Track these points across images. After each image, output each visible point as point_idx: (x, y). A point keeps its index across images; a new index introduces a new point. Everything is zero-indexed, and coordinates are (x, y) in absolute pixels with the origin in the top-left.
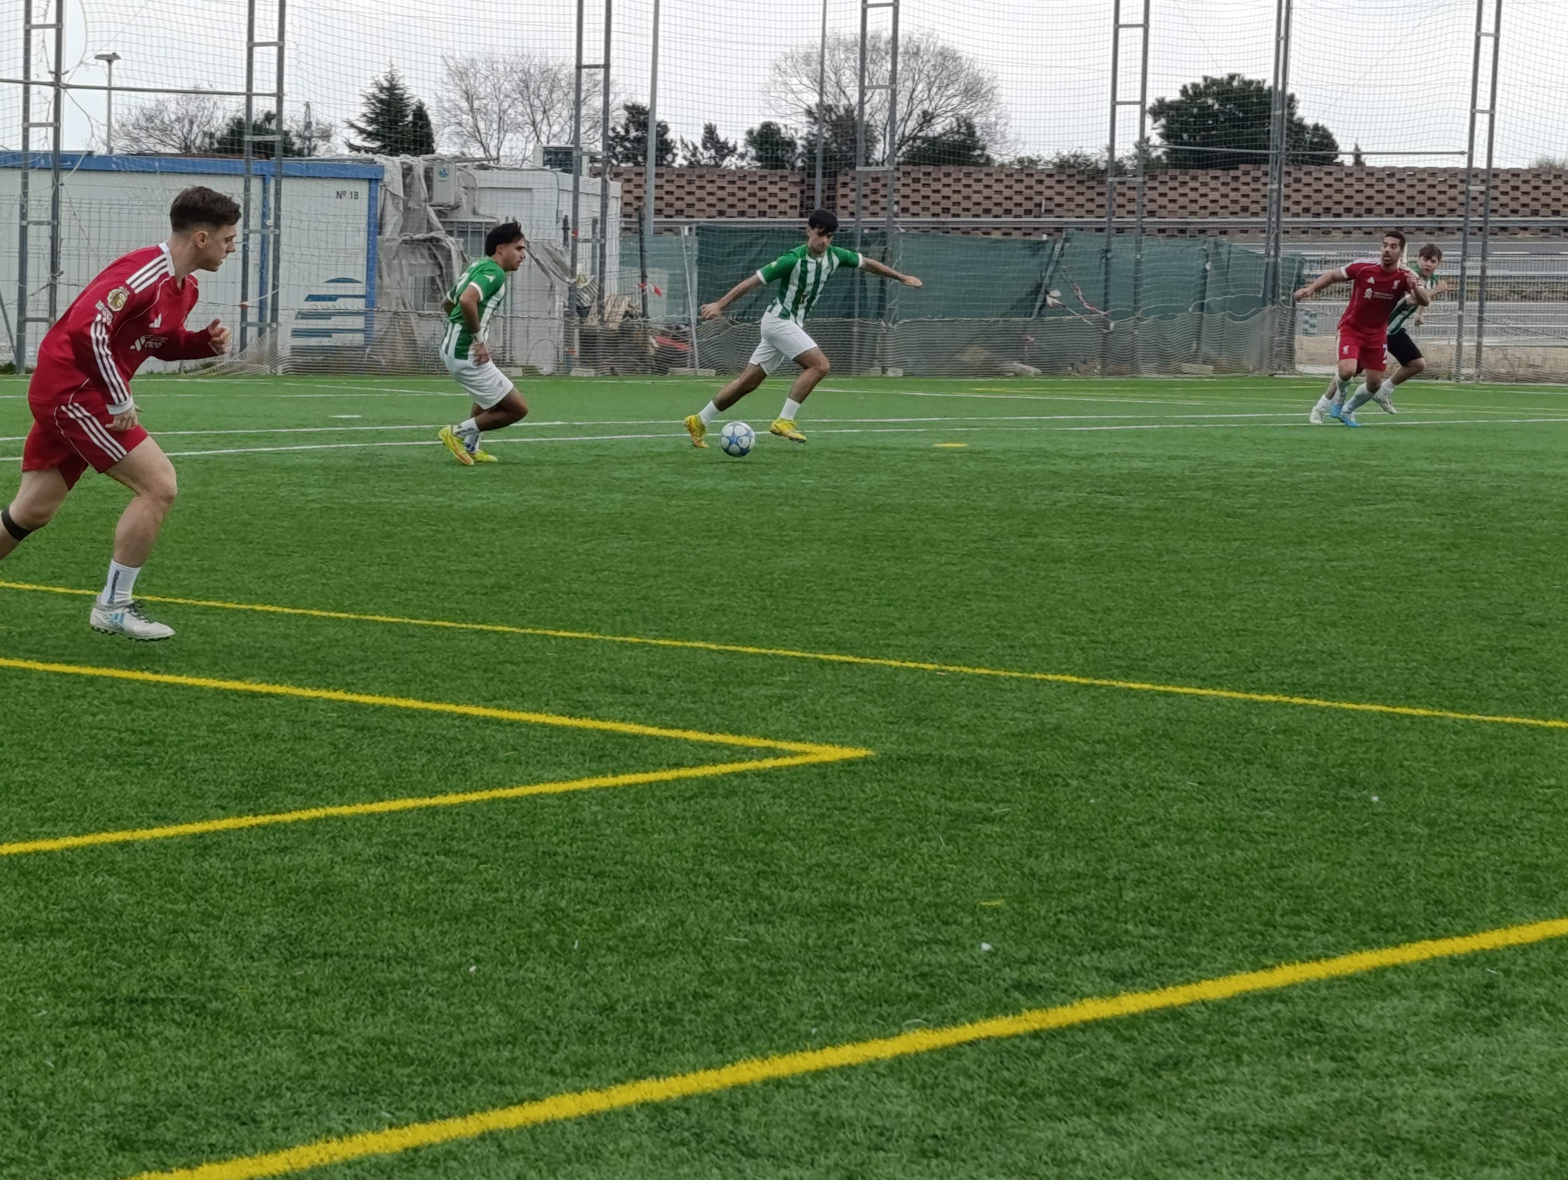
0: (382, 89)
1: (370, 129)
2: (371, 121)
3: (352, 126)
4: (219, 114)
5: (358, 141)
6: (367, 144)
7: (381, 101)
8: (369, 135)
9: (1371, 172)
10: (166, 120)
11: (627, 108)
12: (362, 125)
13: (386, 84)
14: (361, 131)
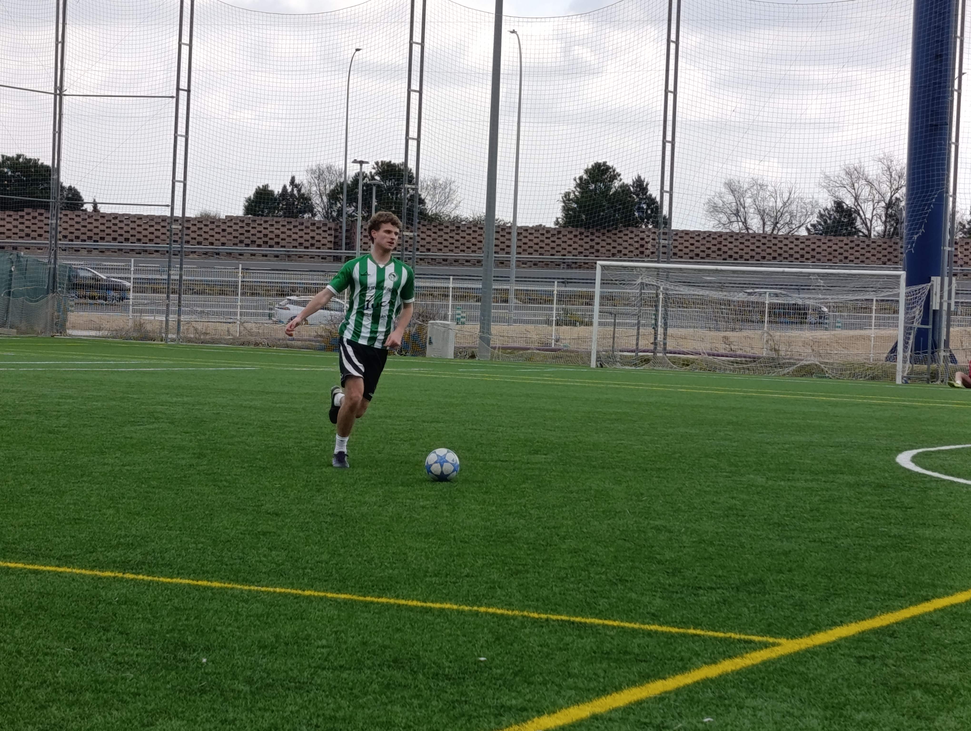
9: (103, 216)
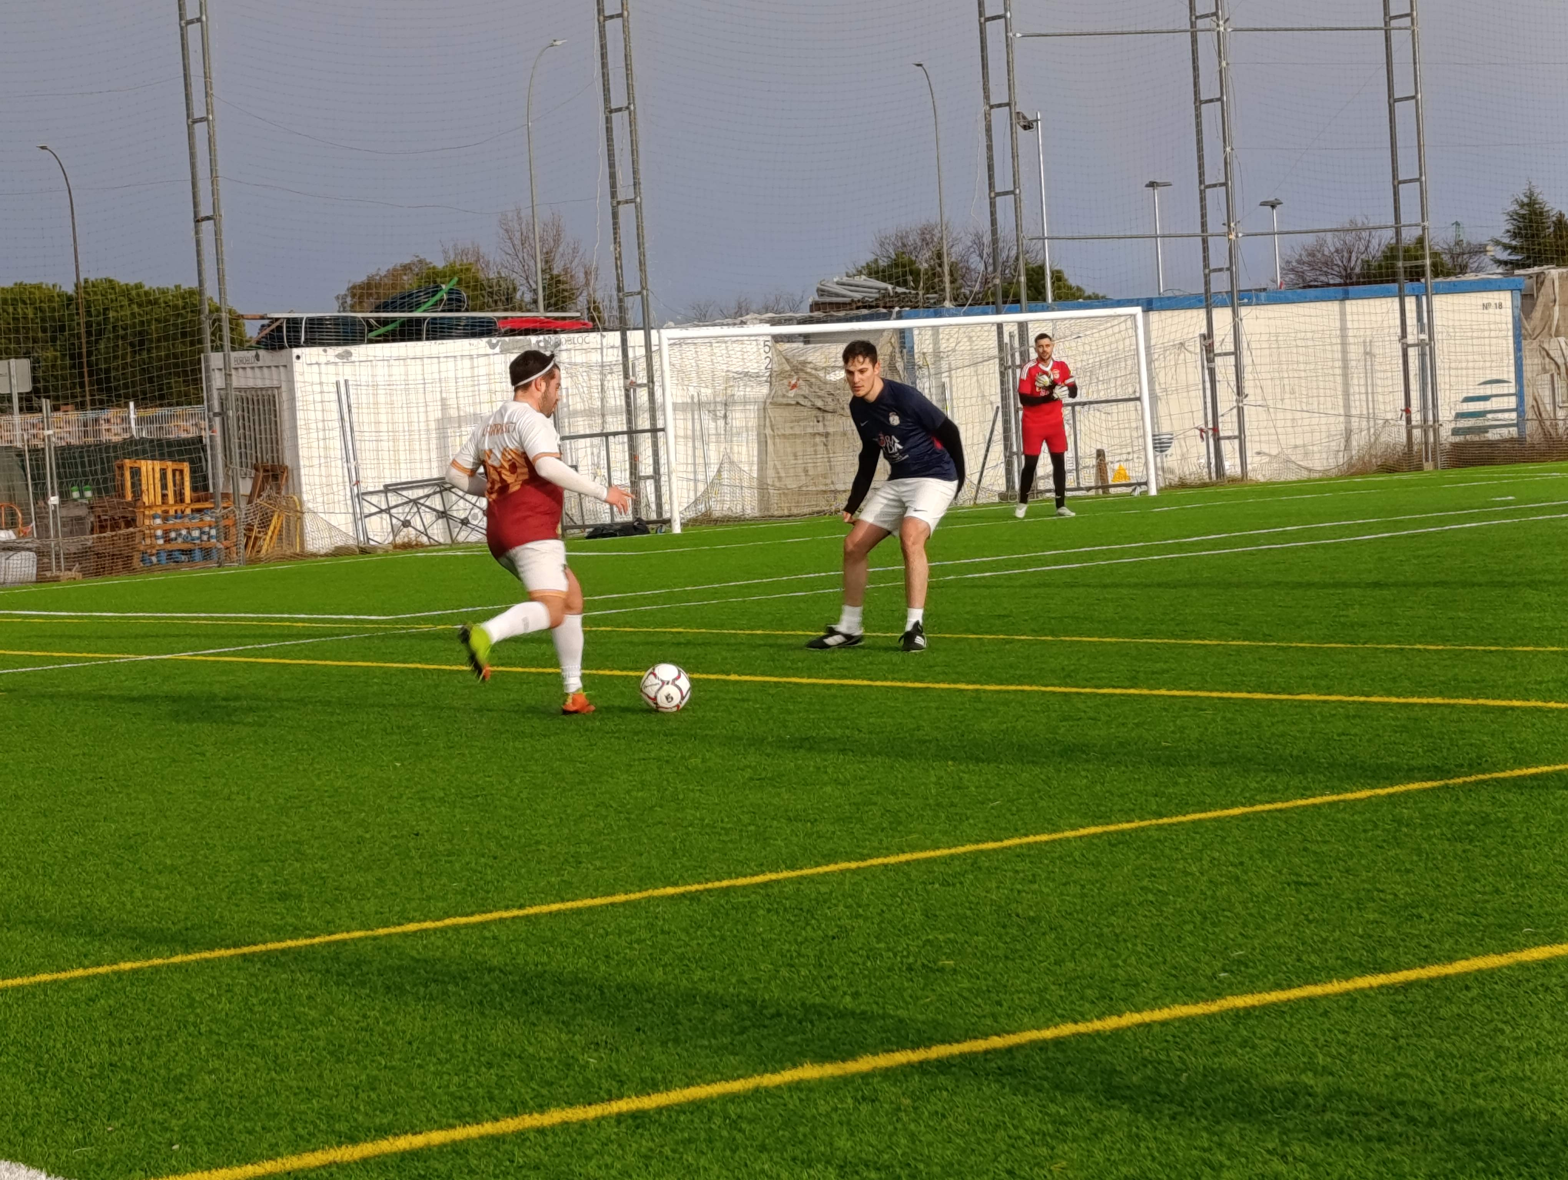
0: (1522, 205)
1: (1514, 243)
2: (1515, 236)
3: (1497, 243)
4: (1375, 243)
5: (1504, 256)
6: (1513, 258)
7: (1523, 216)
8: (1514, 249)
10: (1326, 253)
12: (1506, 240)
13: (1526, 200)
14: (1506, 247)
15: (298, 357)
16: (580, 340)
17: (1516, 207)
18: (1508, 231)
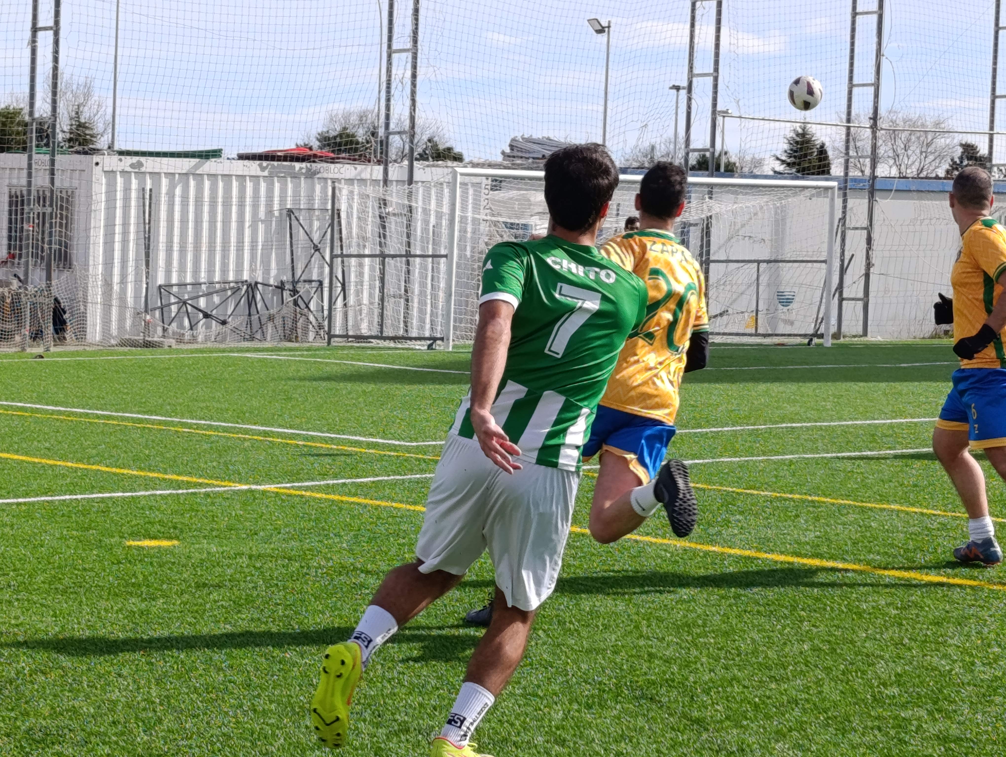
0: (798, 135)
1: (789, 161)
2: (790, 155)
3: (778, 159)
5: (781, 168)
6: (787, 171)
7: (797, 143)
8: (789, 164)
11: (962, 145)
12: (784, 158)
13: (800, 131)
14: (783, 162)
15: (97, 164)
16: (336, 170)
17: (793, 135)
18: (786, 151)
